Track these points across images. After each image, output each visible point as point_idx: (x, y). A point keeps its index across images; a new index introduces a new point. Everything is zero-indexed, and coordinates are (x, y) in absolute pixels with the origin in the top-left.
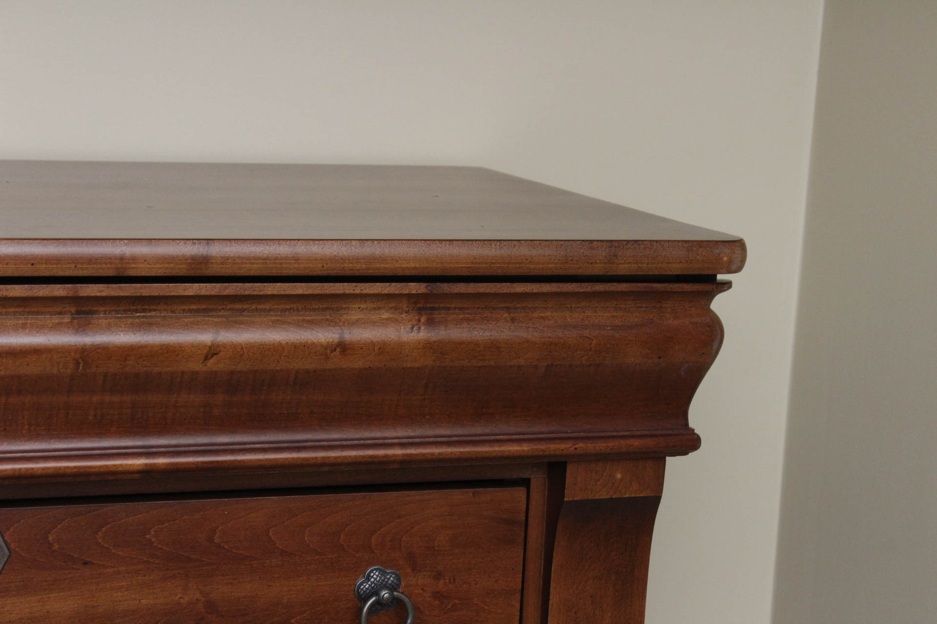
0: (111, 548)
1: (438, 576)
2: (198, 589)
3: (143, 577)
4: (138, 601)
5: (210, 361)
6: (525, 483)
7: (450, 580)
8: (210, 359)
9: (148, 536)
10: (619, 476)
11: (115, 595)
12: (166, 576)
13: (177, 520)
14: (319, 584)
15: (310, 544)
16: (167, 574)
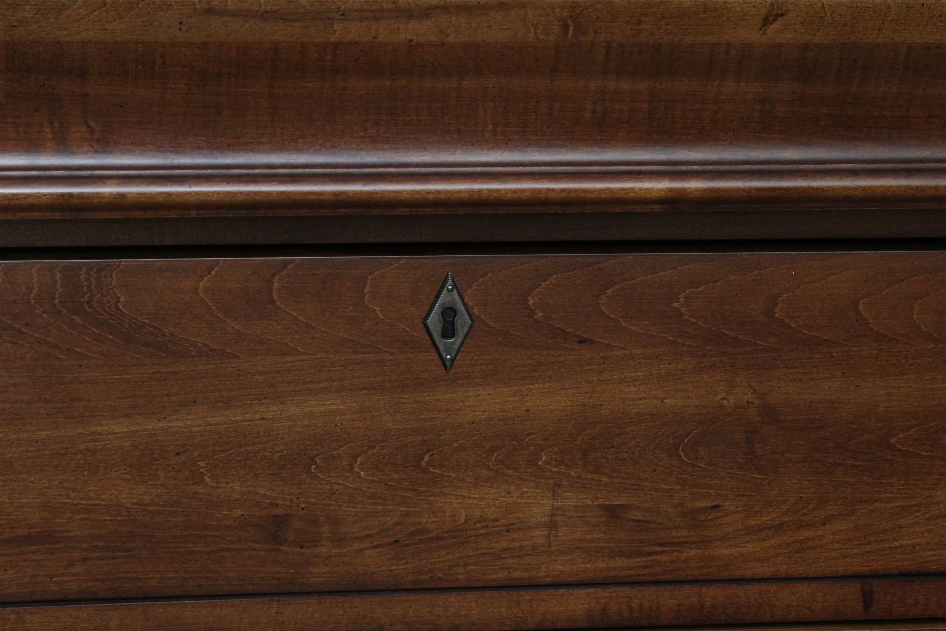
0: (621, 320)
2: (750, 386)
3: (668, 366)
4: (660, 401)
5: (772, 27)
8: (771, 24)
9: (675, 305)
11: (626, 390)
12: (702, 365)
13: (718, 281)
14: (933, 386)
15: (921, 325)
16: (704, 362)
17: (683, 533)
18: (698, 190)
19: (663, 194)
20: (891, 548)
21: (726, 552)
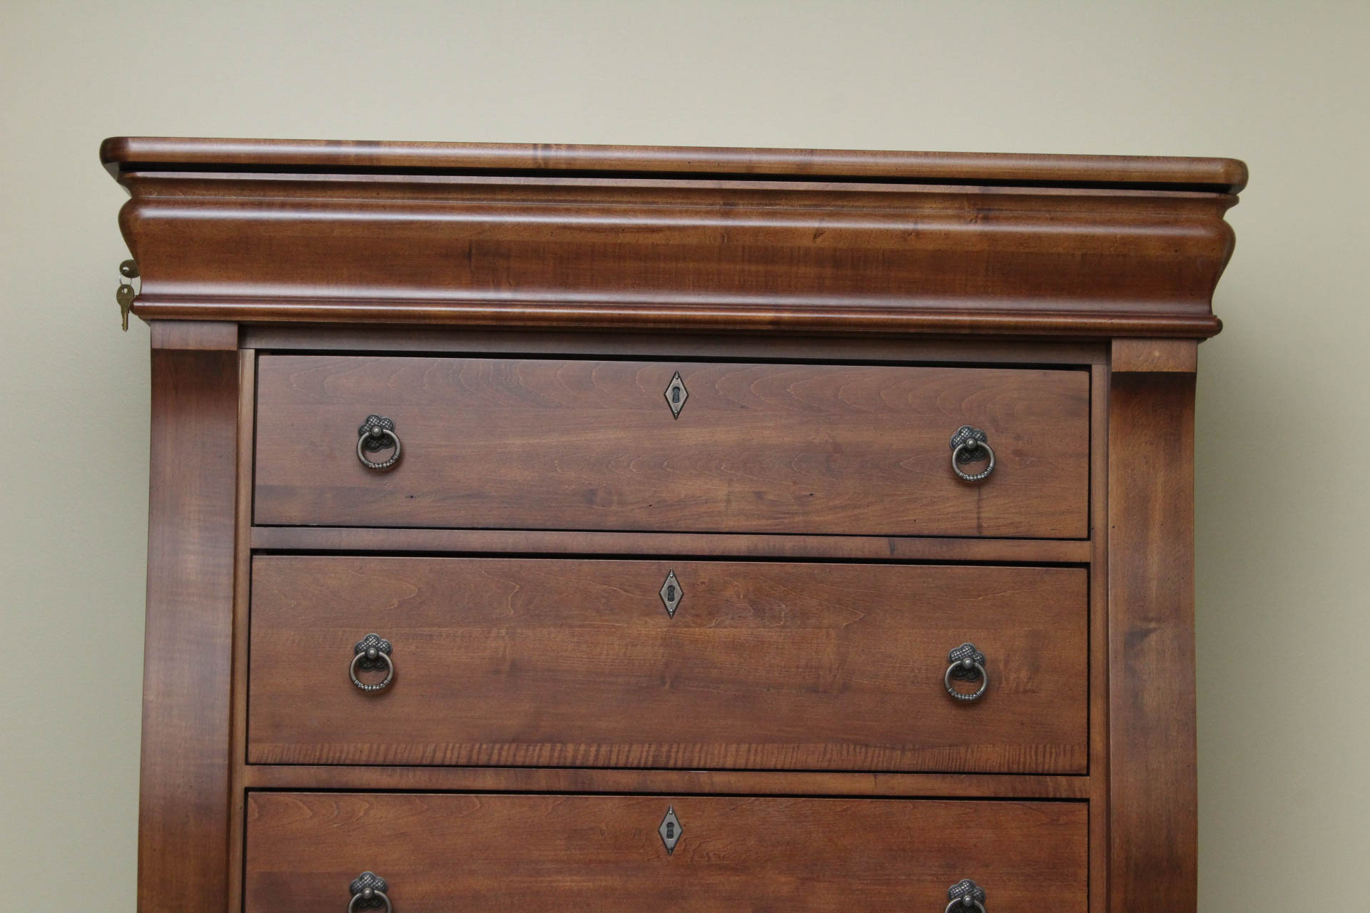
1: (1018, 437)
2: (827, 432)
3: (785, 421)
4: (782, 439)
6: (1088, 368)
7: (1028, 441)
9: (788, 390)
11: (765, 432)
12: (803, 421)
14: (921, 436)
17: (795, 508)
20: (903, 521)
21: (817, 519)
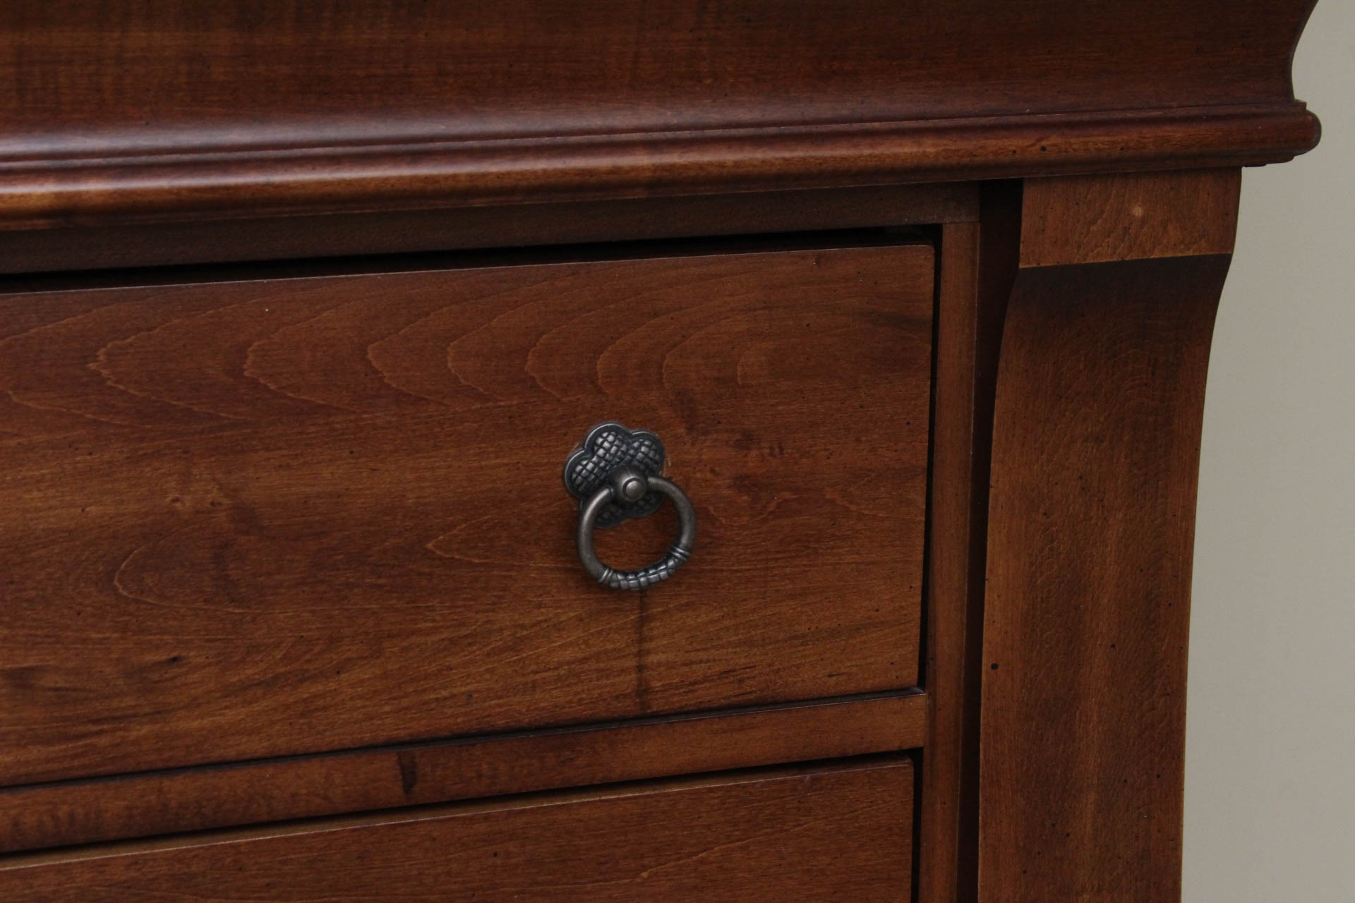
0: (10, 392)
1: (747, 441)
2: (214, 480)
3: (88, 457)
4: (79, 510)
6: (932, 234)
7: (771, 448)
9: (92, 366)
10: (1138, 211)
11: (27, 496)
12: (140, 453)
13: (155, 328)
14: (483, 463)
15: (460, 376)
16: (142, 449)
17: (129, 701)
18: (100, 194)
19: (46, 202)
20: (437, 699)
21: (196, 724)
